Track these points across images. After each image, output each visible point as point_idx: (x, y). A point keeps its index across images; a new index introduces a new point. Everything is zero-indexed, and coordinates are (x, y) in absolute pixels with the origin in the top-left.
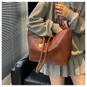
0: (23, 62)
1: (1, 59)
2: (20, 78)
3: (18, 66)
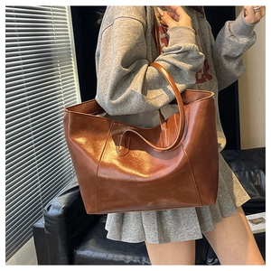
0: (68, 198)
1: (5, 192)
2: (61, 248)
3: (53, 212)
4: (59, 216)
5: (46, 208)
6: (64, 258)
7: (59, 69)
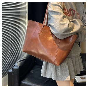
4: (17, 69)
5: (13, 66)
6: (17, 83)
7: (22, 19)
